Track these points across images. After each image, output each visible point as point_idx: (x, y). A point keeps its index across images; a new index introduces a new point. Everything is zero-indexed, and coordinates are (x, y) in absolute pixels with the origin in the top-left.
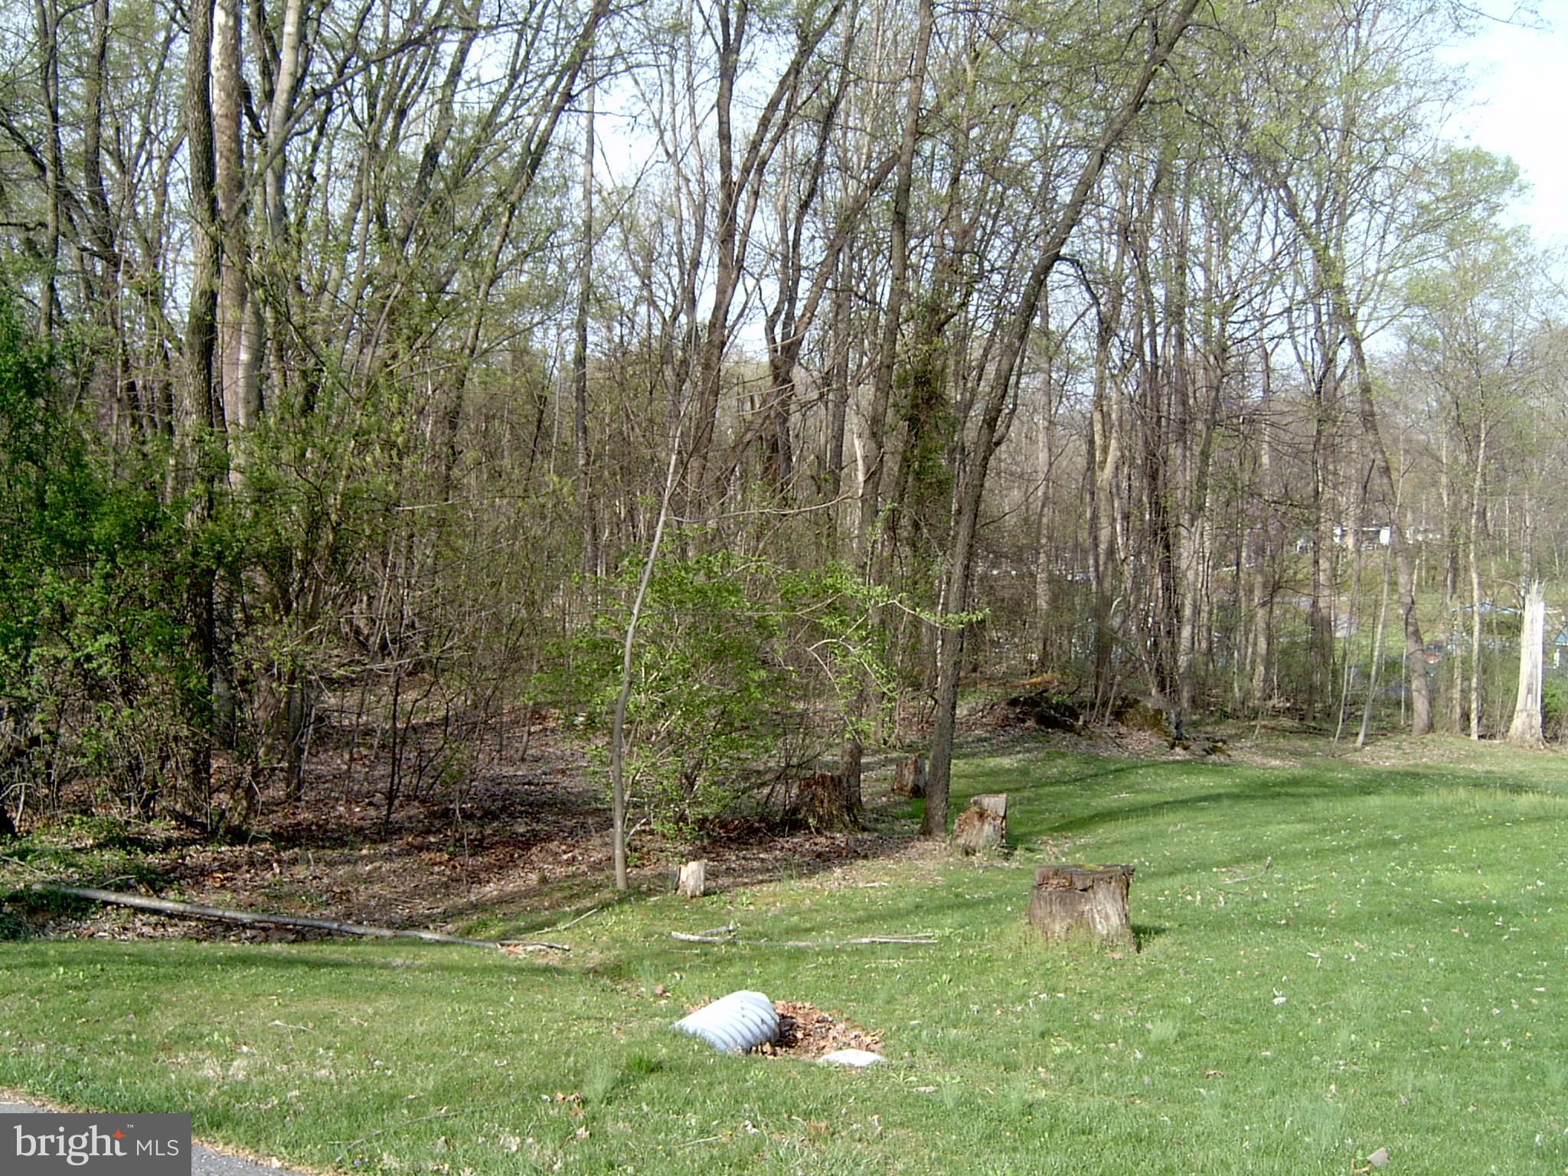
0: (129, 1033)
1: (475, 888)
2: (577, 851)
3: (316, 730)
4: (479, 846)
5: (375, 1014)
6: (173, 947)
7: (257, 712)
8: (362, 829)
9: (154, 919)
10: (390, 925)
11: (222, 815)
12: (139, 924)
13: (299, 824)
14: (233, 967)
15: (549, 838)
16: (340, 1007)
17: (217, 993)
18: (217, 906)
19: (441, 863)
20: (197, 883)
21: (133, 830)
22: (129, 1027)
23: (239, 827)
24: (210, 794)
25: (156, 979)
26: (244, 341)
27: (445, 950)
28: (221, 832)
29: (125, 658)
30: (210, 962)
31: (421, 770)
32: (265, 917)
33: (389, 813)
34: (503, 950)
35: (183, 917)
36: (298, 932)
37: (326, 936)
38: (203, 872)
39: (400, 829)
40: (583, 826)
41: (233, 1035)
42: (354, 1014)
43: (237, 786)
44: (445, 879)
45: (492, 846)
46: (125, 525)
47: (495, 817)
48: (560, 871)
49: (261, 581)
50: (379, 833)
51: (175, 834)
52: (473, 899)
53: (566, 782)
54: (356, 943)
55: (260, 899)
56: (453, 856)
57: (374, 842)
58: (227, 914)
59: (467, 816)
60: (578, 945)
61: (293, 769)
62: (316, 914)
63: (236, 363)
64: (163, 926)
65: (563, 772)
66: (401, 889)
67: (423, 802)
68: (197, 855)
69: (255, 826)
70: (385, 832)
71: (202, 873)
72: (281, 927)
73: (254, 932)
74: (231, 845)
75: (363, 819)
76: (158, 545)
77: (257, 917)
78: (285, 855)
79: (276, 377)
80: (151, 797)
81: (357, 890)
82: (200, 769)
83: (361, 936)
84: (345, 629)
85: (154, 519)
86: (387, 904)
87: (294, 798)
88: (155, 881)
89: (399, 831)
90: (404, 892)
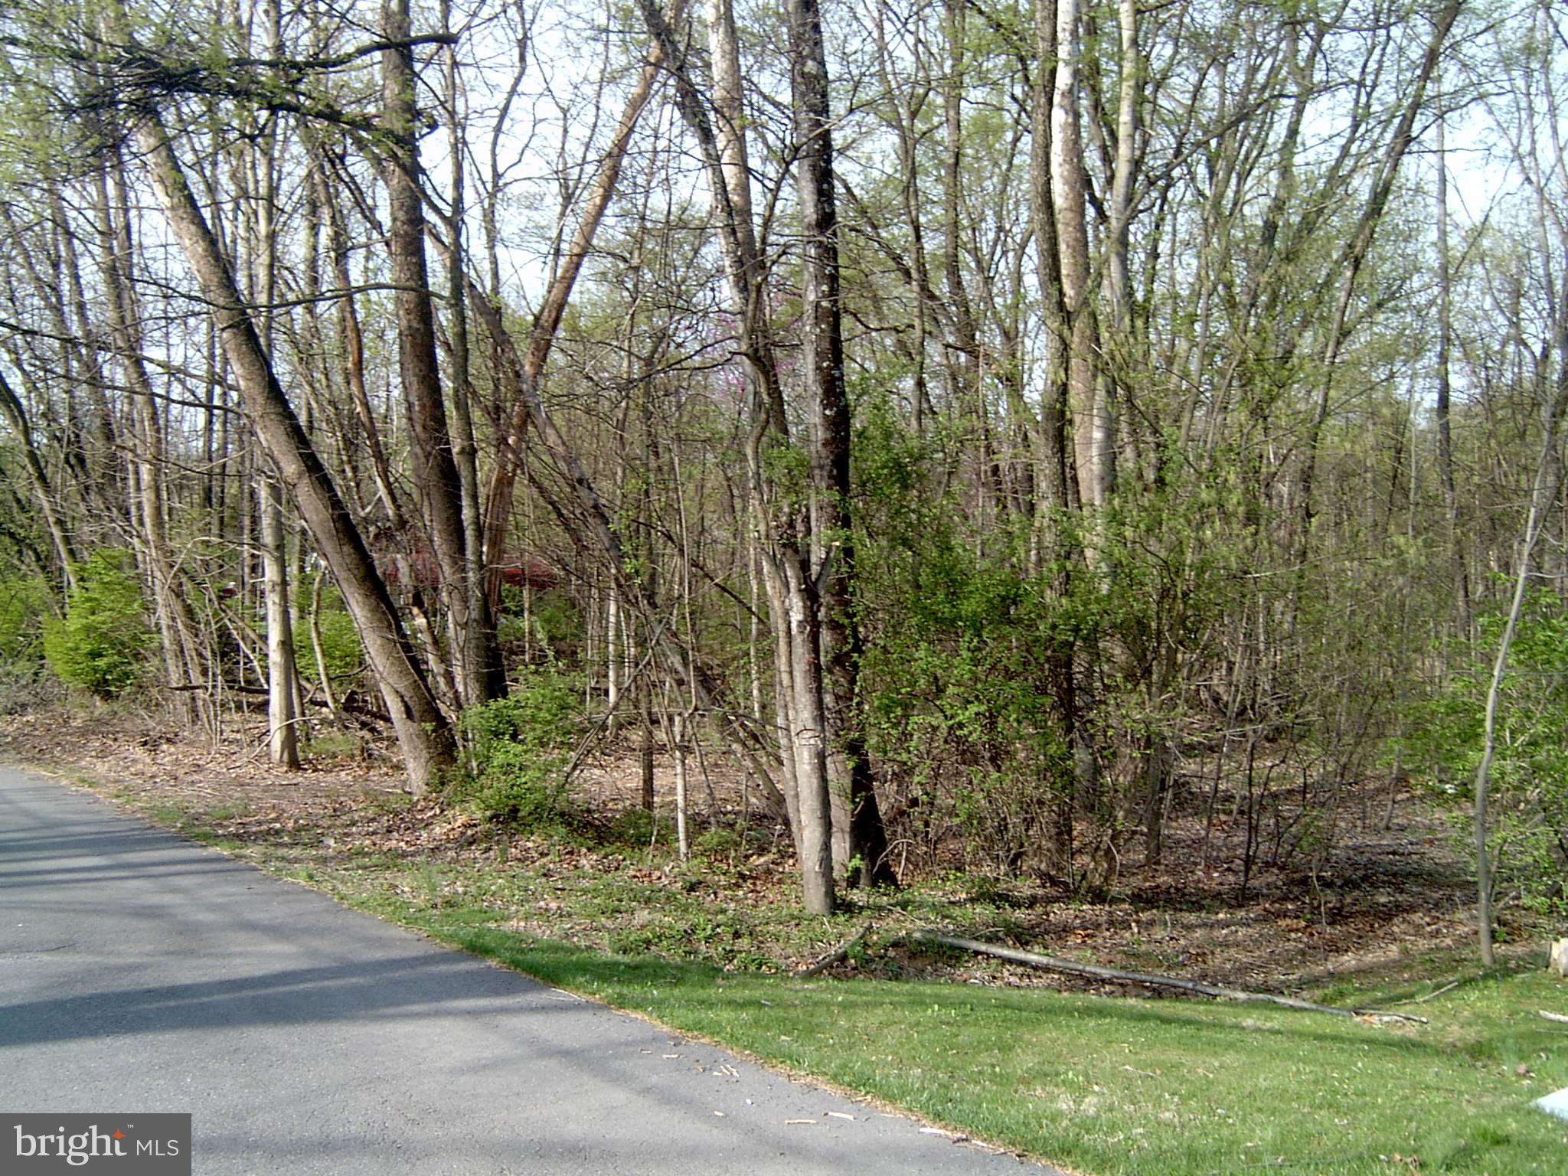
0: (993, 1066)
1: (1332, 957)
2: (1441, 924)
3: (1176, 796)
4: (1337, 916)
5: (1221, 1067)
6: (1036, 995)
7: (1119, 776)
8: (1219, 893)
9: (1020, 970)
10: (1246, 988)
11: (1084, 876)
12: (1006, 974)
13: (1158, 887)
14: (1090, 1016)
15: (1412, 909)
16: (1187, 1059)
17: (1073, 1037)
18: (1077, 962)
19: (1298, 930)
20: (1060, 938)
21: (1002, 887)
22: (994, 1061)
23: (1100, 888)
24: (1073, 854)
25: (1020, 1022)
26: (1097, 421)
27: (1298, 1015)
28: (1083, 891)
29: (993, 724)
30: (1068, 1011)
31: (1280, 835)
32: (1123, 974)
33: (1247, 880)
34: (1358, 1019)
35: (1047, 969)
36: (1154, 990)
37: (1181, 994)
38: (1066, 930)
39: (1257, 895)
40: (1450, 899)
41: (1086, 1075)
42: (1201, 1066)
43: (1097, 848)
44: (1301, 946)
45: (1351, 914)
46: (989, 601)
47: (1356, 886)
48: (1423, 944)
49: (1117, 651)
50: (1236, 898)
51: (1040, 892)
52: (1330, 967)
53: (1433, 852)
54: (1208, 1003)
55: (1119, 957)
56: (1310, 923)
57: (1230, 906)
58: (1088, 969)
59: (1327, 884)
60: (1437, 1018)
61: (1154, 833)
62: (1173, 974)
63: (1089, 442)
64: (1029, 976)
65: (1431, 842)
66: (1257, 953)
67: (1282, 868)
68: (1061, 913)
69: (1115, 889)
70: (1242, 897)
71: (1064, 931)
72: (1139, 984)
73: (1112, 988)
74: (1092, 904)
75: (1221, 884)
76: (1020, 621)
77: (1116, 973)
78: (1144, 916)
79: (1129, 452)
80: (1018, 856)
81: (1213, 953)
82: (1063, 832)
83: (1215, 996)
84: (1204, 695)
85: (1017, 595)
86: (1244, 969)
87: (1153, 861)
88: (1022, 937)
89: (1256, 896)
90: (1260, 957)
